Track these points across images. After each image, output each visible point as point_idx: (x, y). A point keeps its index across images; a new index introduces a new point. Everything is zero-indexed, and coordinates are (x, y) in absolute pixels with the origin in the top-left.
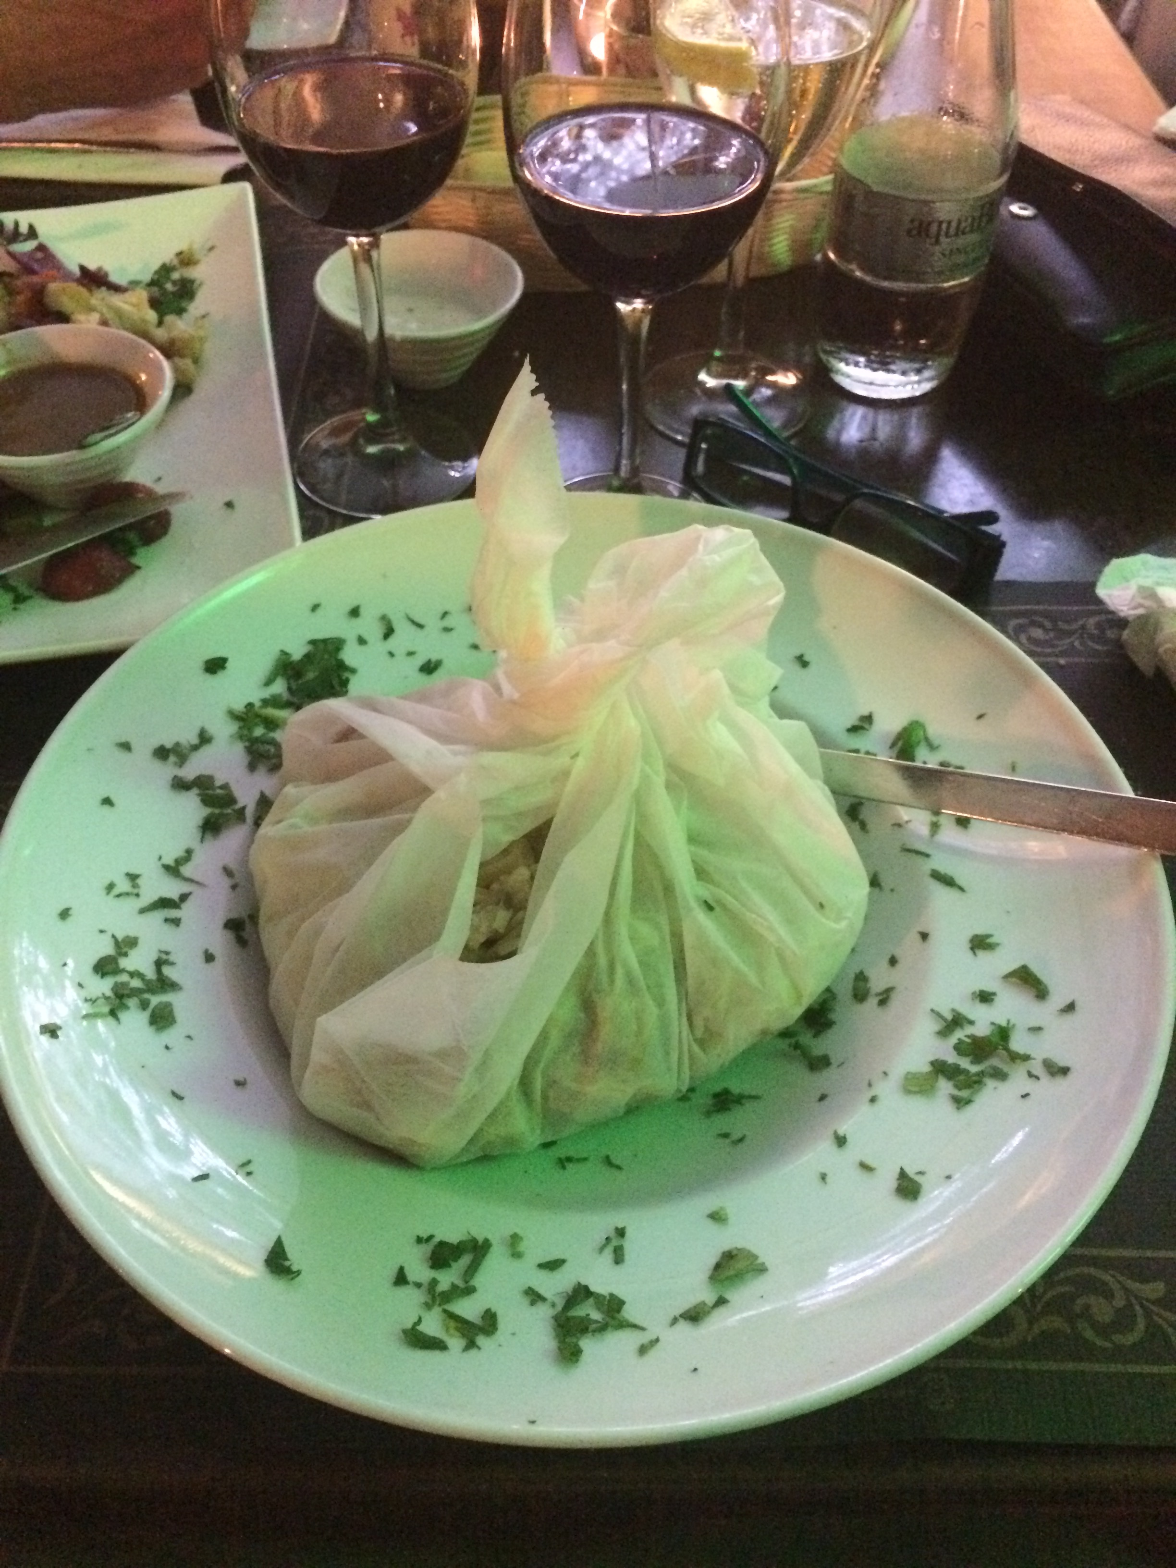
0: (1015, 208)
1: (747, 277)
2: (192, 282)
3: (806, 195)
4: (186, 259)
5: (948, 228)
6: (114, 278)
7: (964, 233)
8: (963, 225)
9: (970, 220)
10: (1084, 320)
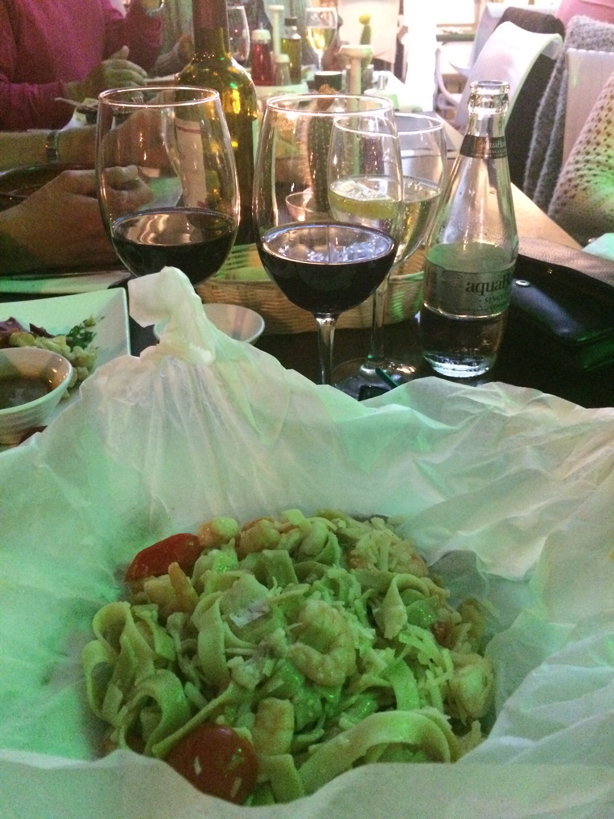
0: (519, 282)
1: (383, 324)
2: (91, 333)
3: (409, 281)
4: (89, 324)
5: (488, 286)
6: (49, 332)
7: (496, 289)
8: (495, 285)
9: (499, 283)
10: (566, 330)
